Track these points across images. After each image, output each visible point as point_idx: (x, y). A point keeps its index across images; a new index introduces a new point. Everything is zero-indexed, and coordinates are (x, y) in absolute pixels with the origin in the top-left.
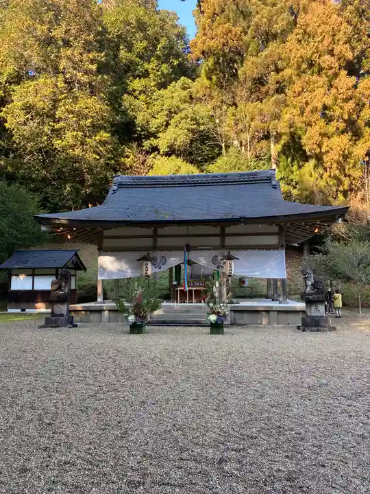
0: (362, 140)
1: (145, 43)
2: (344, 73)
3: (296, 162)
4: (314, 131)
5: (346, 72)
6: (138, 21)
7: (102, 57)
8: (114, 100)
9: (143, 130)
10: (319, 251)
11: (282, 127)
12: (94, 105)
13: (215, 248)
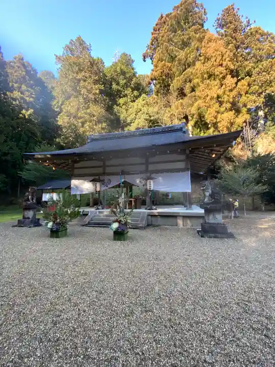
0: (241, 115)
1: (125, 81)
2: (229, 76)
3: (202, 131)
4: (212, 111)
5: (230, 76)
6: (121, 70)
7: (102, 87)
8: (109, 109)
9: (124, 122)
10: (216, 178)
11: (193, 110)
12: (98, 110)
13: (141, 173)
